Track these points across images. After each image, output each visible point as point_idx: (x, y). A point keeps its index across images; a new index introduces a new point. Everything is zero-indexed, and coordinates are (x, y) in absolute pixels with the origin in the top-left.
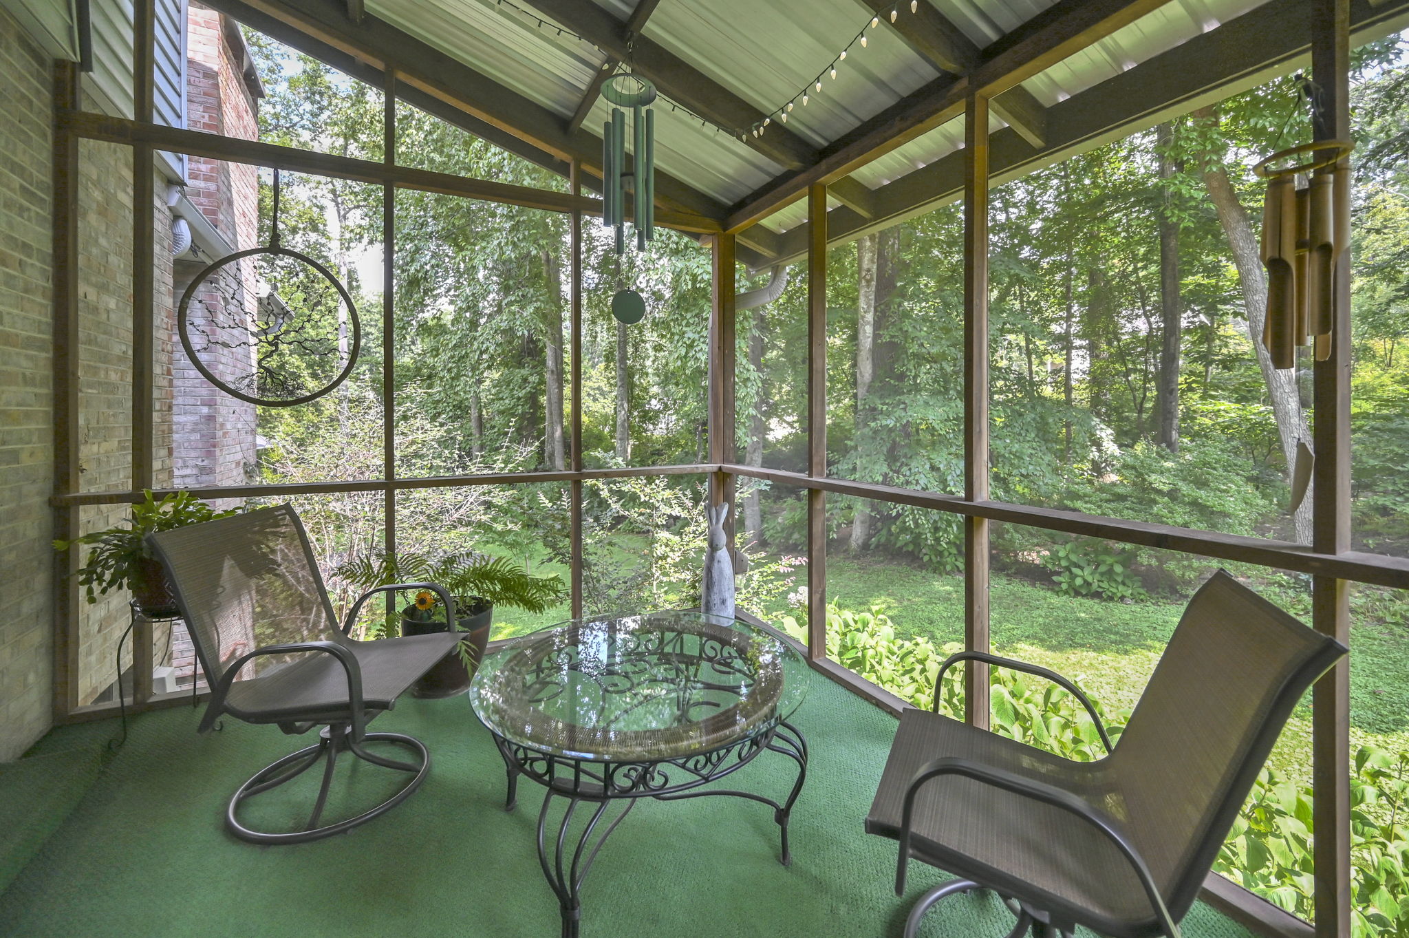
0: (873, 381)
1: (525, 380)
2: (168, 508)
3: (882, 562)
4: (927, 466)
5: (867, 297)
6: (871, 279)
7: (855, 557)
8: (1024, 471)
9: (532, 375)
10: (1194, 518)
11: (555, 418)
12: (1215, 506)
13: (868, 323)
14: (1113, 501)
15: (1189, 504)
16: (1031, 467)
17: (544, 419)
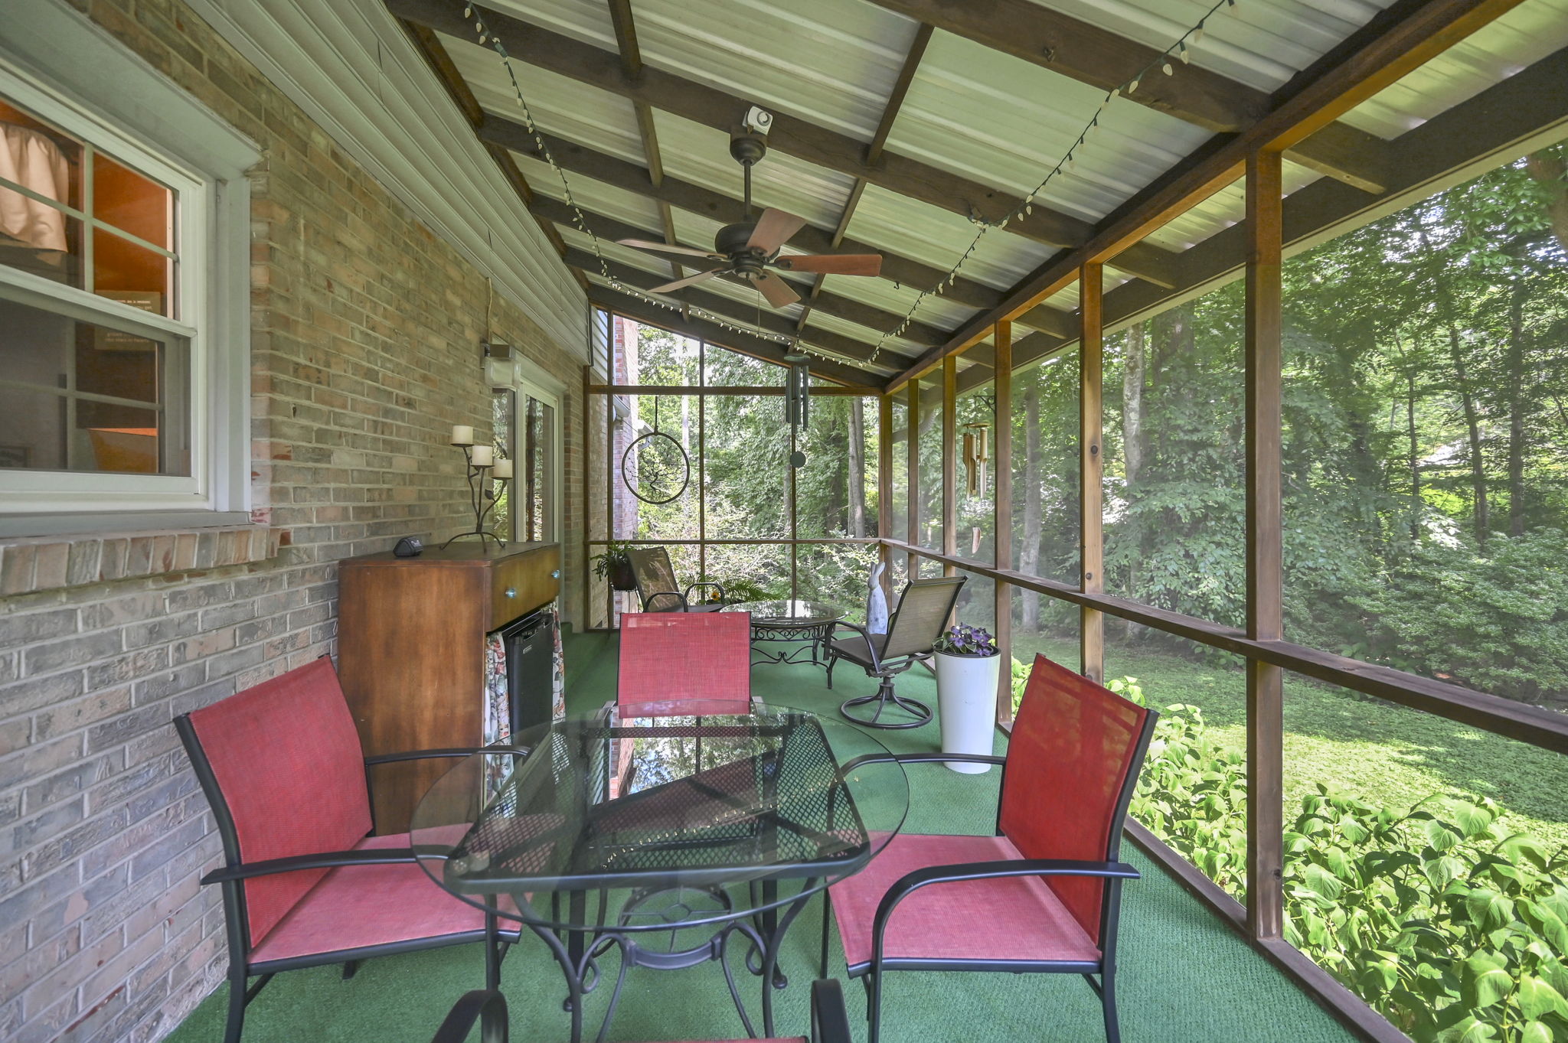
0: (1143, 466)
1: (827, 466)
2: (622, 547)
3: (1157, 652)
4: (1182, 553)
5: (1131, 384)
6: (1136, 367)
7: (1129, 645)
8: (1311, 564)
9: (833, 461)
10: (1484, 620)
11: (857, 500)
12: (1506, 607)
13: (1133, 410)
14: (1405, 599)
15: (1480, 605)
16: (1321, 560)
17: (847, 501)
